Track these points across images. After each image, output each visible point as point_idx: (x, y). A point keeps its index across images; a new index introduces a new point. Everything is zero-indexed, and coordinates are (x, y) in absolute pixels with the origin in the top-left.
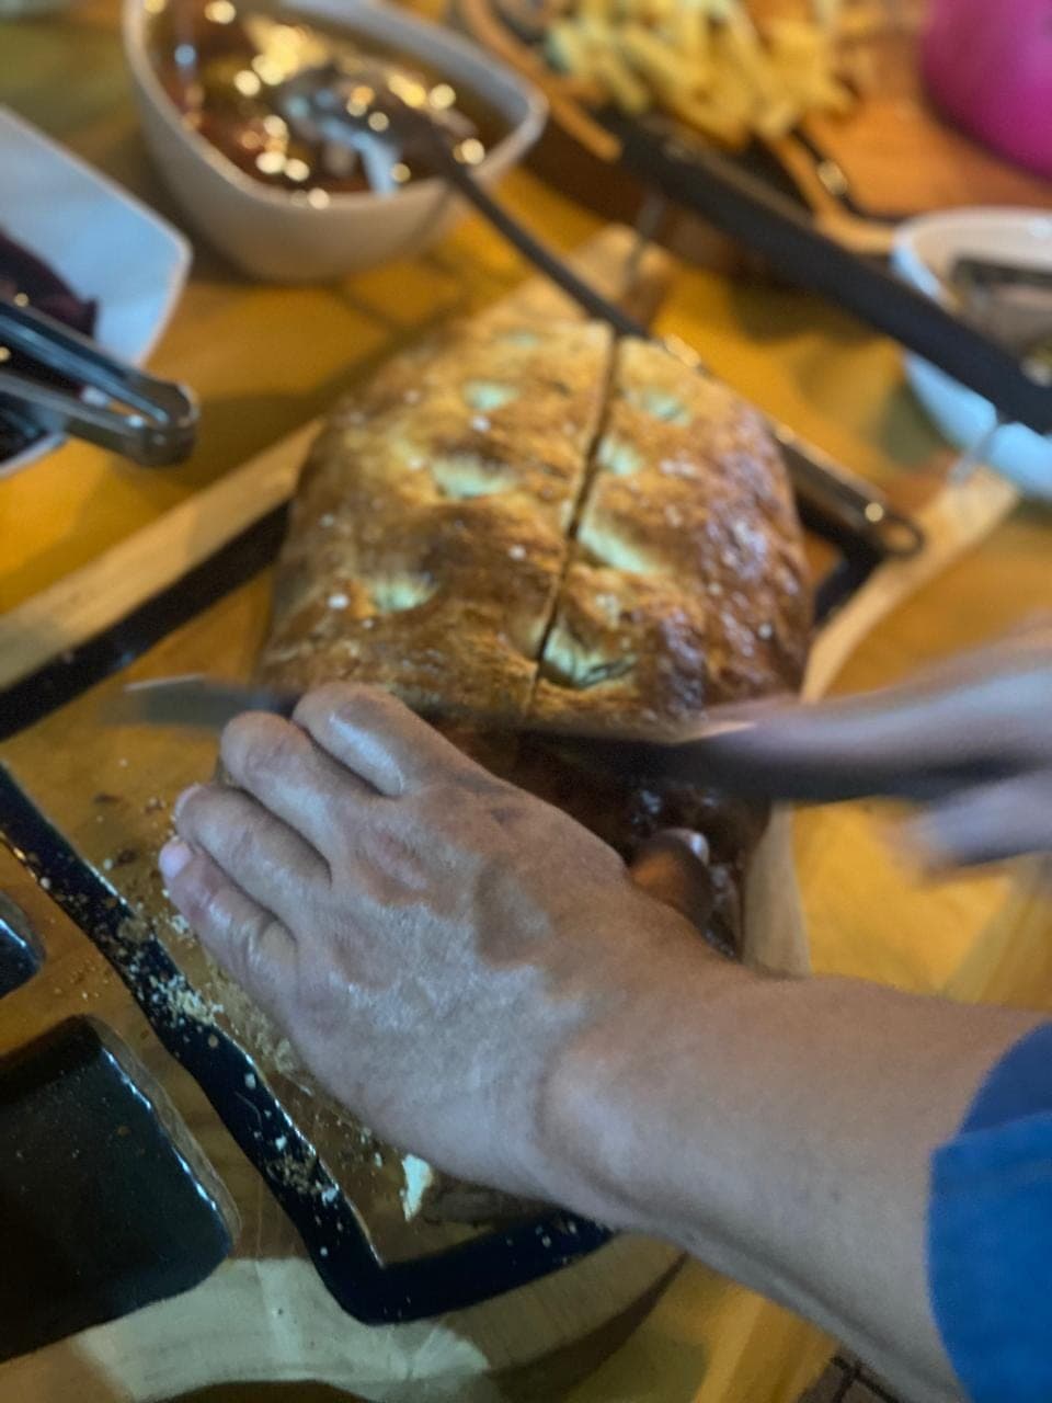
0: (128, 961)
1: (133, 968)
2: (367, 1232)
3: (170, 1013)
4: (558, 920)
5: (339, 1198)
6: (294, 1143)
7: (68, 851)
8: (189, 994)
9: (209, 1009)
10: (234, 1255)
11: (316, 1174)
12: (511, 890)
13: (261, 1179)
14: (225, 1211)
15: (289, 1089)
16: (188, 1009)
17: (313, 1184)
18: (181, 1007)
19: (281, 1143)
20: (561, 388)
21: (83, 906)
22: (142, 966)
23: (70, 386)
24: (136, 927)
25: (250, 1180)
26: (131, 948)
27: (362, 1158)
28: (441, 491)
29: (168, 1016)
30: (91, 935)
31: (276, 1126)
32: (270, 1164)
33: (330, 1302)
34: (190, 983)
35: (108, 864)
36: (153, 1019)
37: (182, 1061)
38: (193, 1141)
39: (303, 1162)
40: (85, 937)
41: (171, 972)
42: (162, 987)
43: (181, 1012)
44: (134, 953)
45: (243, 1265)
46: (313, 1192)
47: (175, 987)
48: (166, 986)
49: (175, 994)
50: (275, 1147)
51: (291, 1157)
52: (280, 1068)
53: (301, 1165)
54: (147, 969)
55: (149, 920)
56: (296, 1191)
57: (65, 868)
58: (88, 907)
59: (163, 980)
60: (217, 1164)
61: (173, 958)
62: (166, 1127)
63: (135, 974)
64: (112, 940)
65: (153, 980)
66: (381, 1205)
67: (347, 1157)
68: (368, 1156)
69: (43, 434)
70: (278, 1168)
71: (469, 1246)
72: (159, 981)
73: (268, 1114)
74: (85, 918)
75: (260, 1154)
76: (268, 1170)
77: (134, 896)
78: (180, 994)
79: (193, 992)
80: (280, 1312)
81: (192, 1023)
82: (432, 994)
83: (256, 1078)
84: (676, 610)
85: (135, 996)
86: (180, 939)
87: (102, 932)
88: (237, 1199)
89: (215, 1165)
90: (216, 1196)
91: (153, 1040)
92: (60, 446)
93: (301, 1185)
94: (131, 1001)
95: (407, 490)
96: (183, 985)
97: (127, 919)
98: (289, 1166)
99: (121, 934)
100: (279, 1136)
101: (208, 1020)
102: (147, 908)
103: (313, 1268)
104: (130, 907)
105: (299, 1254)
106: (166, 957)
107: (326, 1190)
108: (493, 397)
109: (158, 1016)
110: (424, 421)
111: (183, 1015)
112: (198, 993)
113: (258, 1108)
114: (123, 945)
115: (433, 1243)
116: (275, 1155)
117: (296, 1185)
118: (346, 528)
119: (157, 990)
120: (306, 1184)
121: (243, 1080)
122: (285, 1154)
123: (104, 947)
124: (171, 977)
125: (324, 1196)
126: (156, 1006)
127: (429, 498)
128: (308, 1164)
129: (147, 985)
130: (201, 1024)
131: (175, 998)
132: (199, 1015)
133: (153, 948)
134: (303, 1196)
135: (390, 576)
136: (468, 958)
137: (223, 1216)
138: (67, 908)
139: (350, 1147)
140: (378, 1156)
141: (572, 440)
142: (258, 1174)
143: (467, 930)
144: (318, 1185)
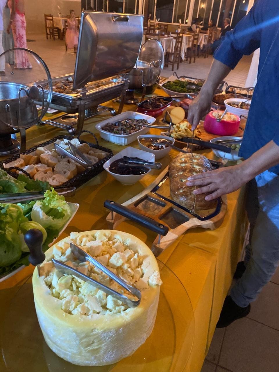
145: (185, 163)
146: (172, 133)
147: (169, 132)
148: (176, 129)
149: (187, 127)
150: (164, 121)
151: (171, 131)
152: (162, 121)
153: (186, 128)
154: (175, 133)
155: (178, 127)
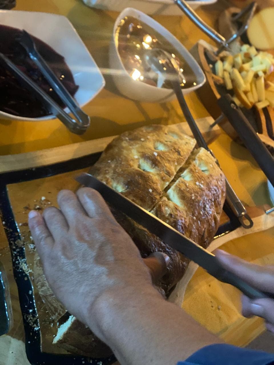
0: (14, 250)
1: (15, 253)
2: (41, 343)
3: (19, 267)
4: (116, 260)
5: (38, 331)
6: (34, 312)
7: (13, 217)
8: (25, 265)
9: (28, 270)
10: (8, 334)
11: (36, 322)
12: (108, 249)
13: (22, 318)
14: (10, 322)
15: (39, 298)
16: (24, 269)
17: (34, 325)
18: (22, 267)
19: (31, 311)
20: (179, 153)
21: (10, 232)
22: (17, 253)
23: (62, 105)
24: (20, 243)
25: (19, 317)
26: (17, 247)
27: (48, 323)
28: (139, 166)
29: (18, 268)
30: (9, 240)
31: (32, 306)
32: (26, 315)
33: (25, 355)
34: (27, 262)
35: (20, 224)
36: (14, 267)
37: (17, 281)
38: (10, 301)
39: (34, 318)
40: (7, 240)
41: (24, 257)
42: (20, 260)
43: (21, 268)
44: (17, 249)
45: (9, 337)
46: (33, 326)
47: (23, 261)
48: (21, 260)
49: (22, 263)
50: (29, 311)
51: (31, 315)
52: (40, 293)
53: (33, 318)
54: (18, 254)
55: (24, 242)
56: (29, 324)
57: (10, 221)
58: (11, 233)
59: (21, 258)
60: (14, 310)
61: (26, 254)
62: (5, 295)
63: (15, 254)
64: (13, 243)
65: (18, 257)
66: (47, 337)
67: (45, 321)
68: (50, 323)
69: (51, 114)
70: (27, 317)
71: (64, 355)
72: (20, 259)
73: (31, 302)
74: (9, 235)
75: (25, 311)
76: (25, 316)
77: (23, 235)
78: (23, 264)
79: (27, 265)
80: (12, 353)
81: (23, 272)
82: (80, 265)
83: (32, 292)
84: (183, 219)
85: (12, 259)
86: (29, 250)
87: (12, 240)
88: (14, 320)
89: (13, 309)
90: (10, 317)
91: (12, 272)
92: (54, 118)
93: (31, 323)
94: (11, 260)
95: (131, 163)
96: (25, 262)
97: (19, 240)
98: (30, 317)
99: (16, 243)
100: (31, 309)
101: (27, 273)
102: (25, 239)
103: (25, 346)
104: (21, 237)
105: (23, 340)
106: (24, 253)
107: (36, 327)
108: (162, 148)
109: (16, 266)
110: (142, 147)
111: (22, 269)
112: (28, 265)
113: (29, 300)
114: (15, 246)
115: (56, 352)
116: (29, 313)
117: (30, 323)
118: (113, 166)
119: (18, 260)
120: (32, 323)
121: (28, 292)
122: (30, 314)
123: (10, 244)
124: (23, 259)
125: (35, 328)
126: (16, 264)
127: (136, 167)
128: (35, 319)
129: (17, 258)
130: (25, 273)
131: (22, 264)
132: (25, 271)
133: (22, 249)
134: (30, 326)
135: (118, 183)
136: (92, 260)
137: (9, 322)
138: (6, 231)
139: (47, 319)
140: (52, 324)
141: (176, 166)
142: (22, 317)
143: (94, 254)
144: (35, 325)
145: (155, 162)
146: (223, 60)
147: (219, 52)
148: (239, 60)
149: (265, 72)
150: (237, 17)
151: (224, 53)
152: (234, 15)
153: (261, 74)
154: (227, 65)
155: (248, 58)
